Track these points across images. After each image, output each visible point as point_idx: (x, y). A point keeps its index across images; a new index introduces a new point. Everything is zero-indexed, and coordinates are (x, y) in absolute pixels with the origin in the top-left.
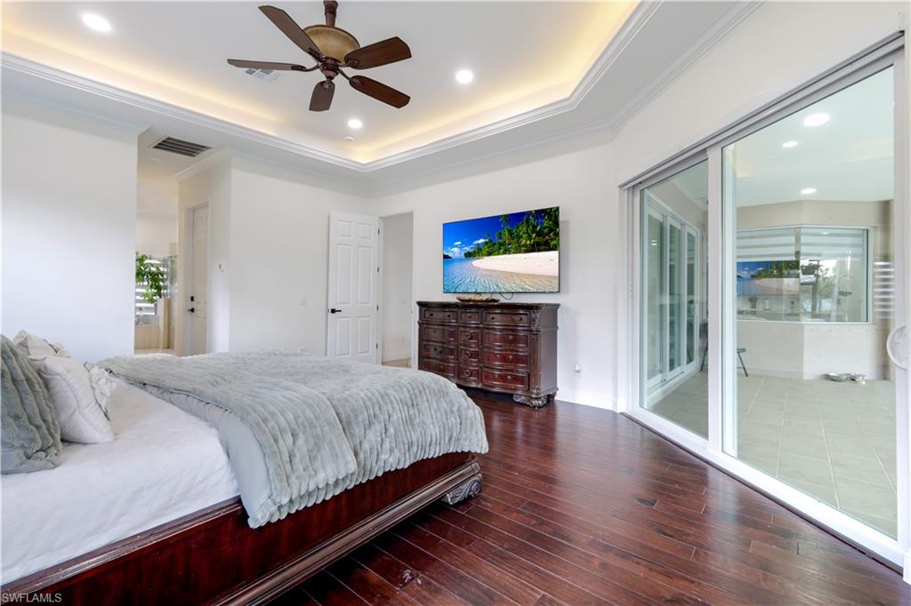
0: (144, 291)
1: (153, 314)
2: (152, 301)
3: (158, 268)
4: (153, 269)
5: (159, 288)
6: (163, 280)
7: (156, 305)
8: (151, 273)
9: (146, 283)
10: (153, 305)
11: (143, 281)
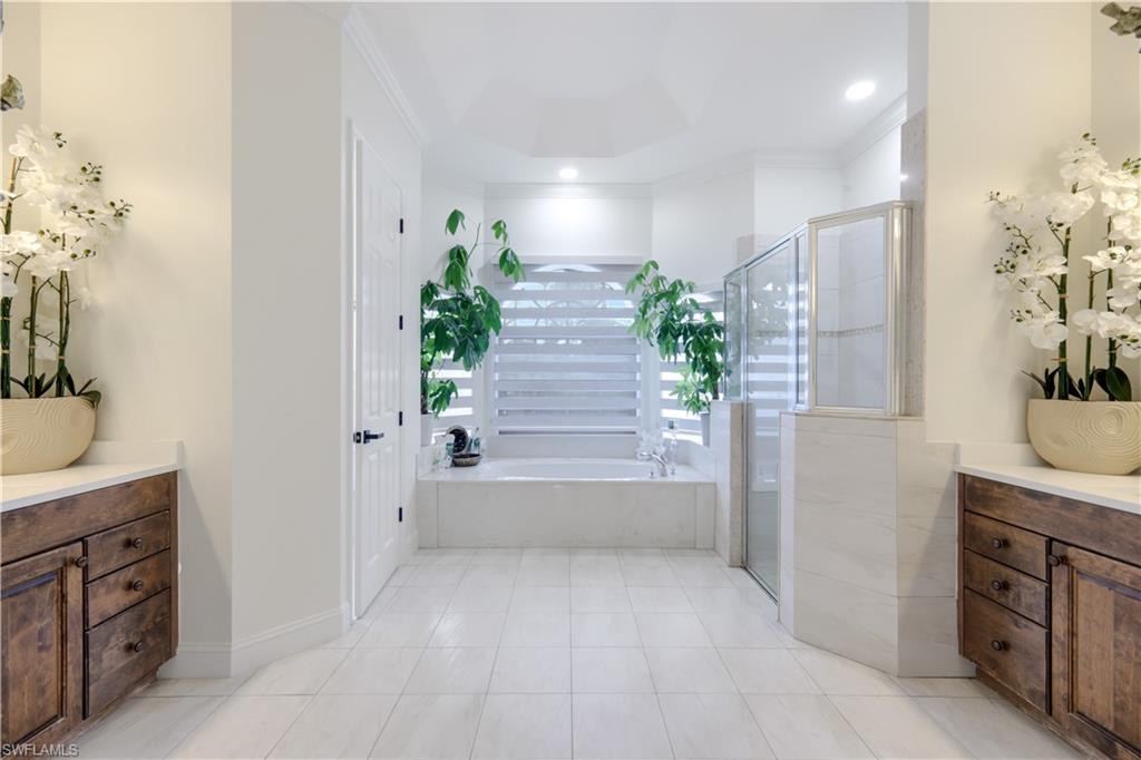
0: (677, 377)
1: (698, 440)
2: (695, 405)
3: (708, 315)
4: (699, 318)
5: (712, 370)
6: (722, 348)
7: (706, 417)
8: (691, 329)
9: (682, 357)
10: (697, 417)
11: (676, 351)
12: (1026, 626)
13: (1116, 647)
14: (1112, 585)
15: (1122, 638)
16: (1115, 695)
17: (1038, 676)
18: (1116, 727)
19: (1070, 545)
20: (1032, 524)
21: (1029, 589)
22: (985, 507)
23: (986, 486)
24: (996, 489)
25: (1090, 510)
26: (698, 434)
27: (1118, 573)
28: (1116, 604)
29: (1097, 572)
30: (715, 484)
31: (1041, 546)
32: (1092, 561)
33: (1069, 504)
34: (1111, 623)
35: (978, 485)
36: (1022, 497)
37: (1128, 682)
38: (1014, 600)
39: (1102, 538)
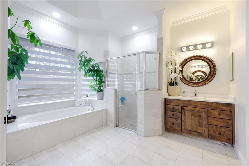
12: (178, 120)
13: (192, 119)
14: (191, 111)
15: (192, 117)
16: (192, 125)
17: (180, 127)
18: (192, 130)
19: (184, 106)
20: (179, 105)
21: (178, 114)
22: (170, 103)
23: (170, 100)
24: (172, 100)
25: (188, 101)
26: (96, 97)
27: (192, 109)
28: (192, 113)
29: (189, 110)
30: (107, 109)
31: (180, 107)
32: (188, 108)
33: (184, 101)
34: (191, 116)
35: (168, 100)
36: (177, 101)
37: (193, 123)
38: (175, 117)
39: (189, 105)
